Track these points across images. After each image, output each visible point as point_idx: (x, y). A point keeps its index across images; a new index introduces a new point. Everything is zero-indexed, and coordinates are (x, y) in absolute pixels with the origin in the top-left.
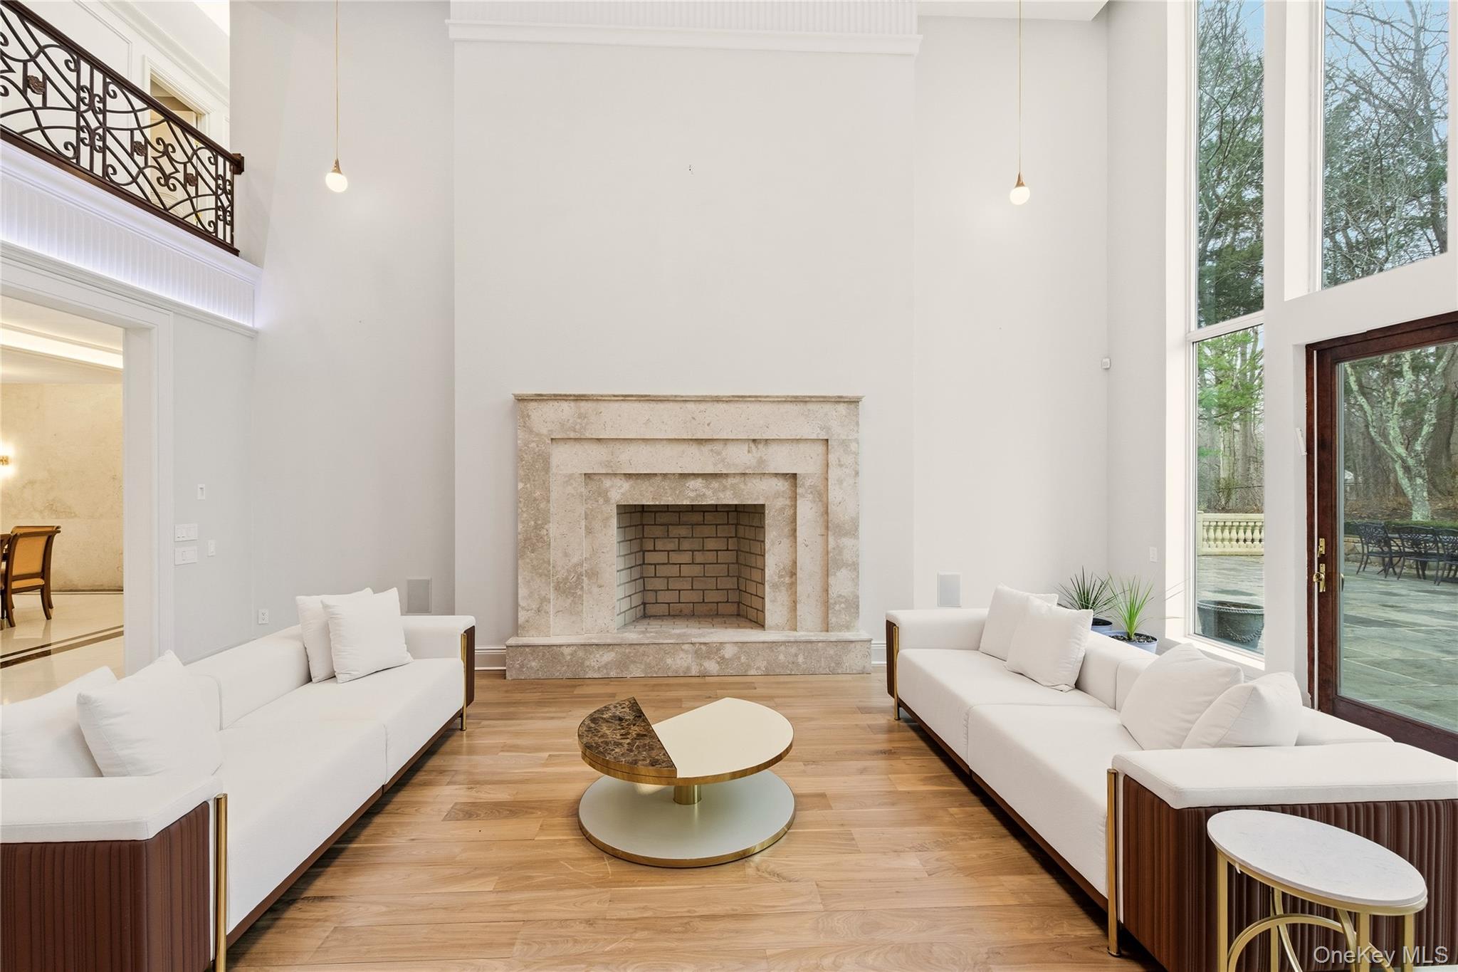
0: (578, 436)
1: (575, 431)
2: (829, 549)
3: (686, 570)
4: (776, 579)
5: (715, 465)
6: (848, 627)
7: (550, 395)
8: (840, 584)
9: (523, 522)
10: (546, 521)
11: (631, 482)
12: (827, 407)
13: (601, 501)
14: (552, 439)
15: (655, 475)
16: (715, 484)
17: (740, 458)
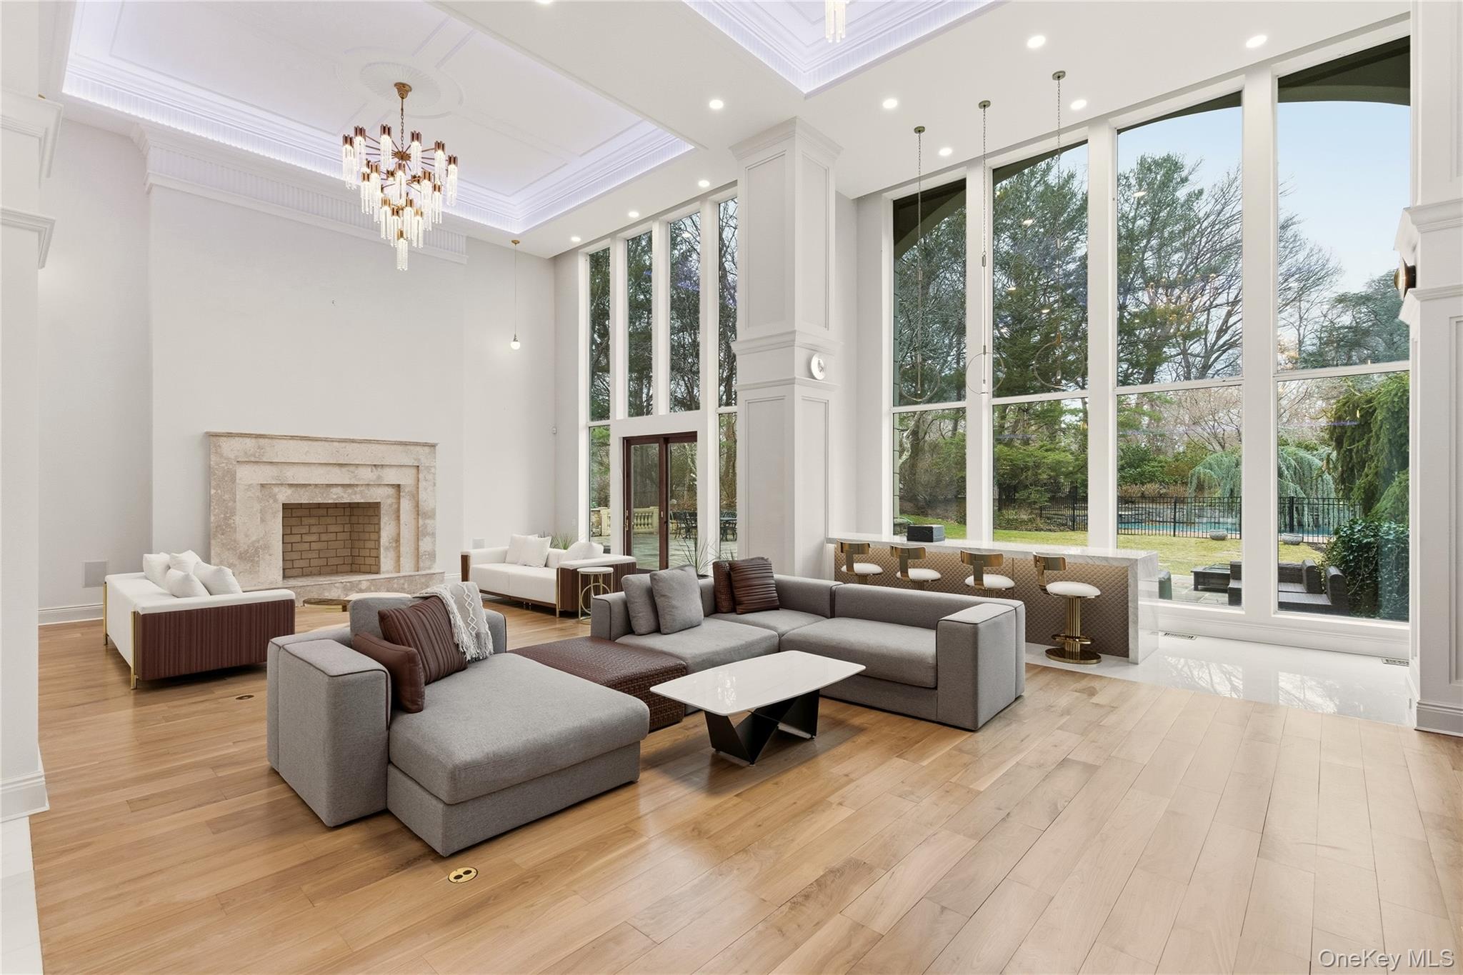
0: (257, 460)
1: (255, 457)
2: (420, 526)
3: (314, 546)
4: (387, 544)
5: (350, 479)
6: (430, 568)
7: (237, 434)
8: (425, 545)
9: (214, 515)
10: (233, 513)
11: (293, 489)
12: (418, 448)
13: (271, 501)
14: (238, 462)
15: (310, 485)
16: (350, 491)
17: (366, 475)
